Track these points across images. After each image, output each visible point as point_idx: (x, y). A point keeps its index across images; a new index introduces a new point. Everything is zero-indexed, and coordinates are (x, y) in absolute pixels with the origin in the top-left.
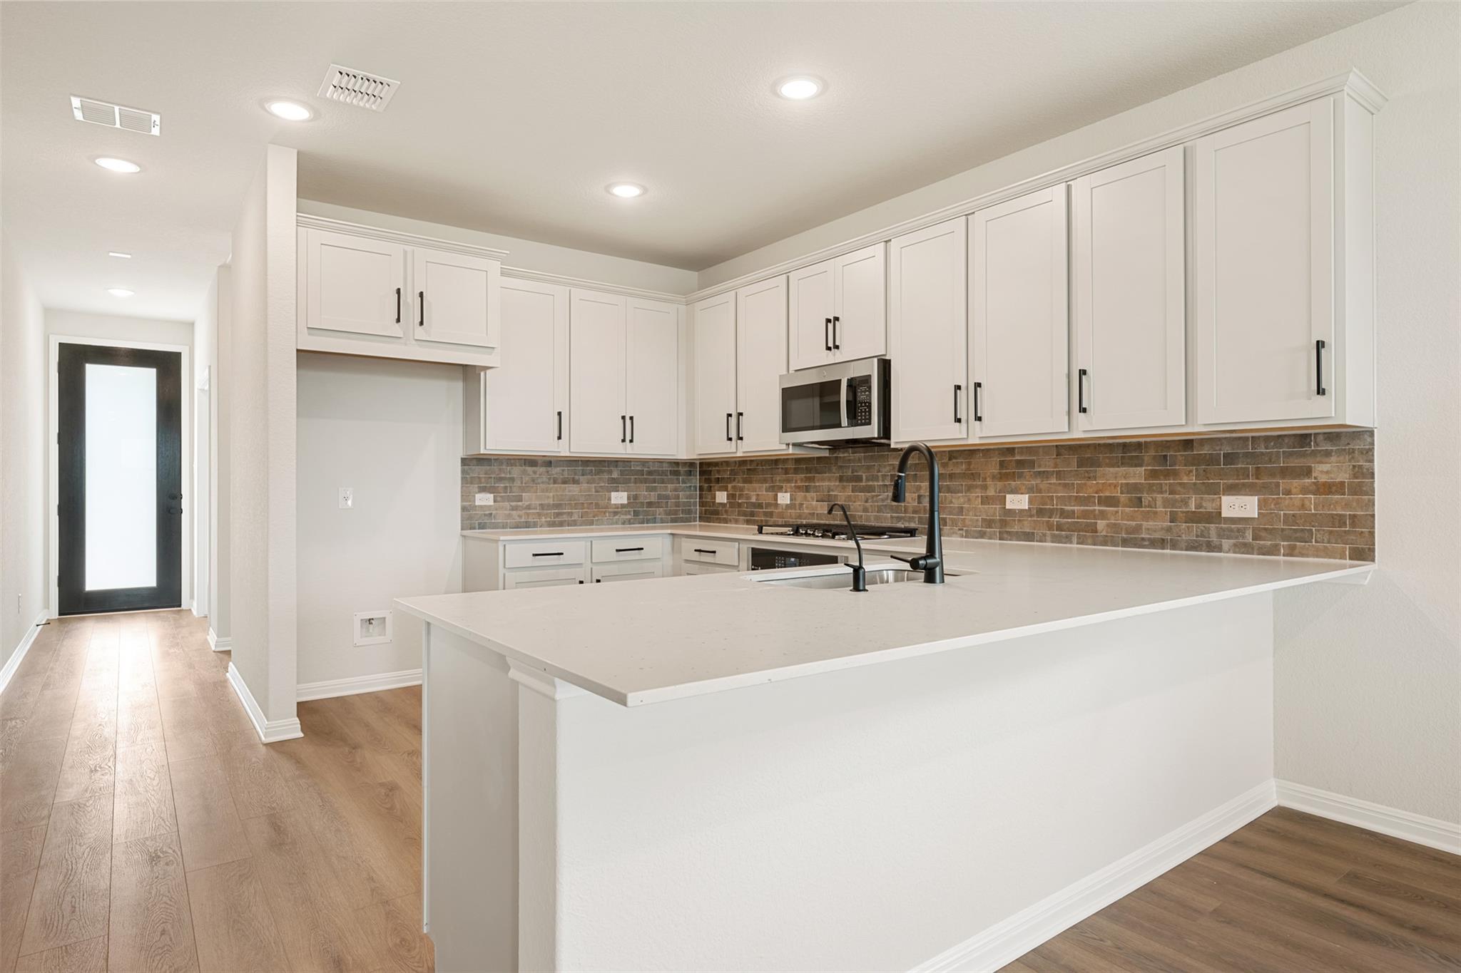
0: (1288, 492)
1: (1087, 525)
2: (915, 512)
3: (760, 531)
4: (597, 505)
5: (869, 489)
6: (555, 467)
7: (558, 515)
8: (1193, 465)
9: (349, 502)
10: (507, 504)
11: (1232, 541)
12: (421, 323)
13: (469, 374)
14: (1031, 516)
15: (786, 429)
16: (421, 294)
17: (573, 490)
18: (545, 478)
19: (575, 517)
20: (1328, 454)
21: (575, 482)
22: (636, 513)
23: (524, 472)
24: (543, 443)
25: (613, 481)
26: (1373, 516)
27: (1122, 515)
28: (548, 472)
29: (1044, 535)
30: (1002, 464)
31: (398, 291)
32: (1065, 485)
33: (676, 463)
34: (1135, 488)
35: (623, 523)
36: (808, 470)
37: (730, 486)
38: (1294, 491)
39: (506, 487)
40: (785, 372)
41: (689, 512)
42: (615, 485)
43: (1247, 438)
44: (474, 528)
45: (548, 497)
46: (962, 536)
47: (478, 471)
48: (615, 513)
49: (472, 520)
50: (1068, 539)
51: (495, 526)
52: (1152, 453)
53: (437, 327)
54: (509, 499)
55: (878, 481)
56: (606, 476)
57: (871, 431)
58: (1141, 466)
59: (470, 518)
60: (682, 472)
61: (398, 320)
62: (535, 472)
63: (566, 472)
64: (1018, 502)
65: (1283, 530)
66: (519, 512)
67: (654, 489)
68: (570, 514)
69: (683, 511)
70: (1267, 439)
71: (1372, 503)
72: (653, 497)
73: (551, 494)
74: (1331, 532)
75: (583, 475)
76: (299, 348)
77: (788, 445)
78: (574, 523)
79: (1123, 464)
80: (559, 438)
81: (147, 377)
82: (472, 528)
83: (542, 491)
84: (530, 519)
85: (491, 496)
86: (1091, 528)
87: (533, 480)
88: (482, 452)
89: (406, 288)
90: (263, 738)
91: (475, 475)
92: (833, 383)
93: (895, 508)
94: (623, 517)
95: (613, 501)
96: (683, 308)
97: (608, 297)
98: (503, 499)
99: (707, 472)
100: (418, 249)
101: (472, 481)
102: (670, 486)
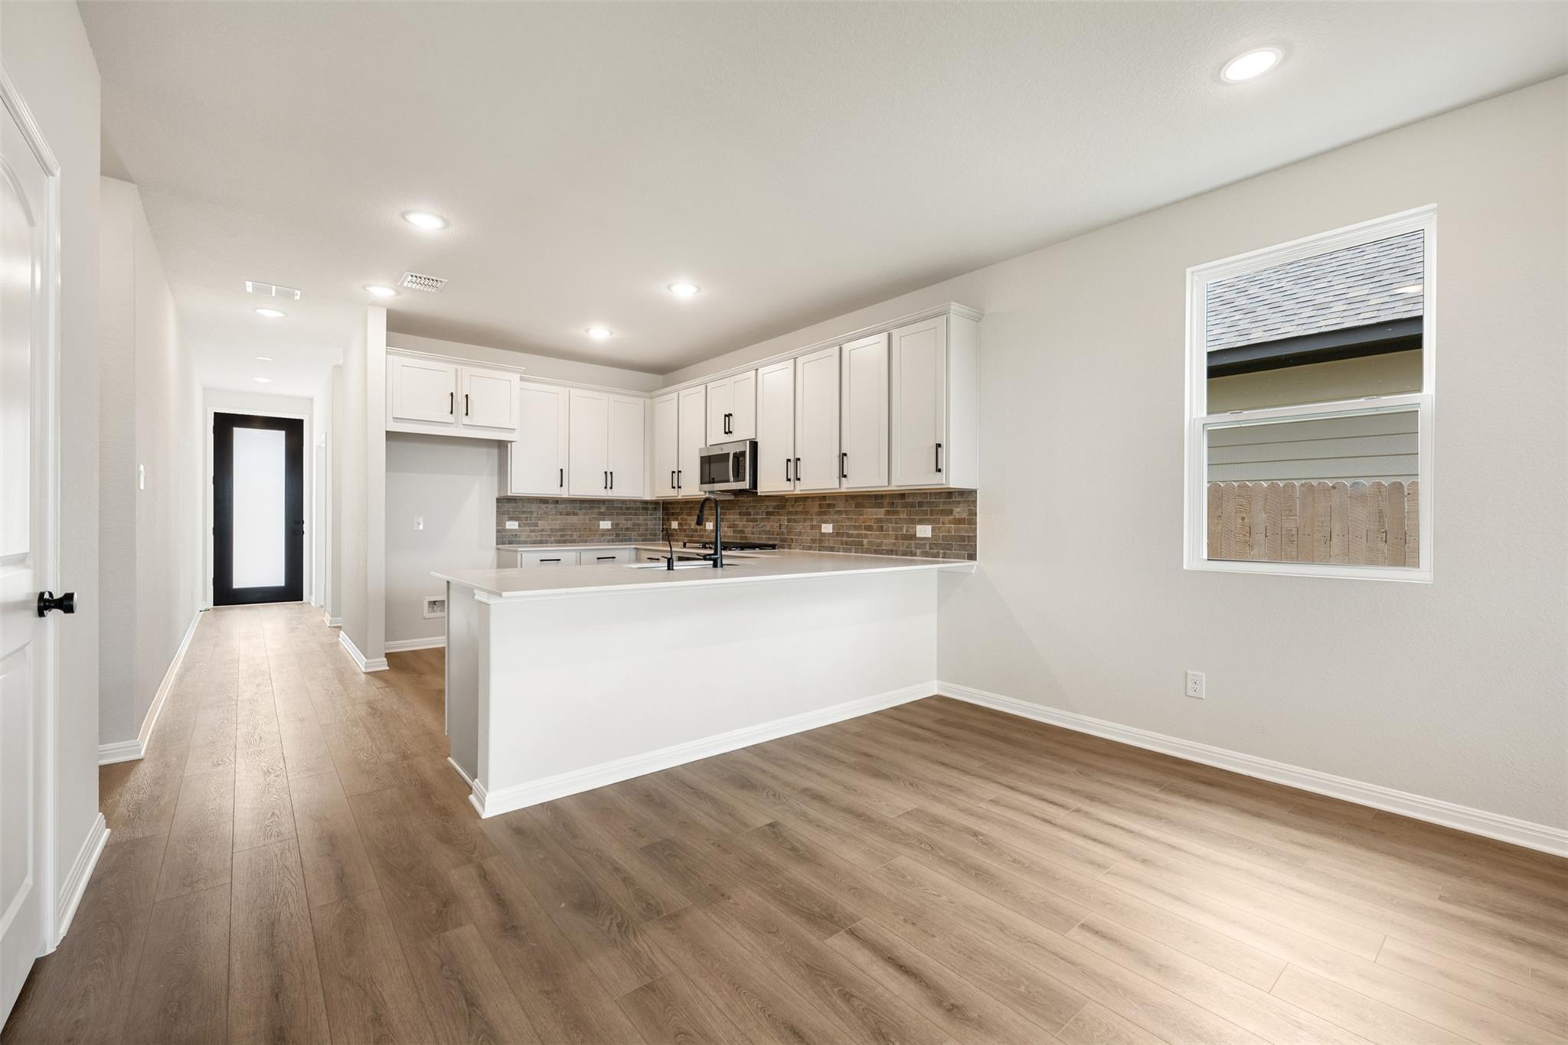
0: (943, 524)
1: (859, 542)
2: (778, 535)
3: (685, 546)
4: (590, 530)
5: (755, 520)
6: (563, 504)
7: (562, 536)
8: (905, 507)
9: (421, 527)
10: (527, 528)
11: (921, 550)
12: (467, 414)
13: (502, 446)
14: (833, 537)
15: (702, 482)
16: (467, 396)
17: (573, 519)
18: (554, 512)
19: (575, 537)
20: (959, 502)
21: (575, 514)
22: (617, 535)
23: (540, 507)
24: (551, 490)
25: (602, 514)
26: (976, 536)
27: (873, 536)
28: (556, 507)
29: (839, 548)
30: (820, 506)
31: (452, 394)
32: (849, 519)
33: (646, 502)
34: (880, 520)
35: (608, 541)
37: (680, 518)
38: (946, 522)
39: (527, 517)
40: (703, 446)
41: (655, 535)
42: (603, 516)
43: (927, 493)
44: (505, 544)
45: (556, 524)
46: (800, 549)
47: (508, 507)
48: (603, 535)
49: (504, 538)
50: (850, 551)
51: (519, 543)
52: (887, 501)
53: (478, 416)
54: (529, 525)
55: (759, 515)
56: (596, 510)
57: (745, 485)
58: (883, 508)
59: (502, 537)
60: (650, 508)
61: (452, 413)
62: (547, 508)
63: (569, 508)
64: (827, 528)
65: (941, 544)
66: (536, 533)
67: (631, 519)
68: (571, 535)
69: (651, 534)
70: (936, 494)
71: (975, 530)
72: (629, 524)
73: (558, 522)
74: (960, 545)
75: (580, 509)
76: (387, 430)
77: (705, 492)
78: (573, 542)
79: (875, 507)
80: (561, 486)
81: (279, 437)
82: (504, 543)
83: (552, 520)
84: (544, 538)
85: (517, 523)
86: (861, 544)
87: (546, 513)
88: (509, 494)
89: (457, 392)
90: (363, 670)
91: (506, 509)
92: (728, 454)
93: (768, 532)
94: (608, 538)
95: (602, 527)
96: (648, 401)
97: (596, 394)
98: (525, 525)
99: (667, 508)
100: (465, 368)
101: (504, 513)
102: (641, 518)
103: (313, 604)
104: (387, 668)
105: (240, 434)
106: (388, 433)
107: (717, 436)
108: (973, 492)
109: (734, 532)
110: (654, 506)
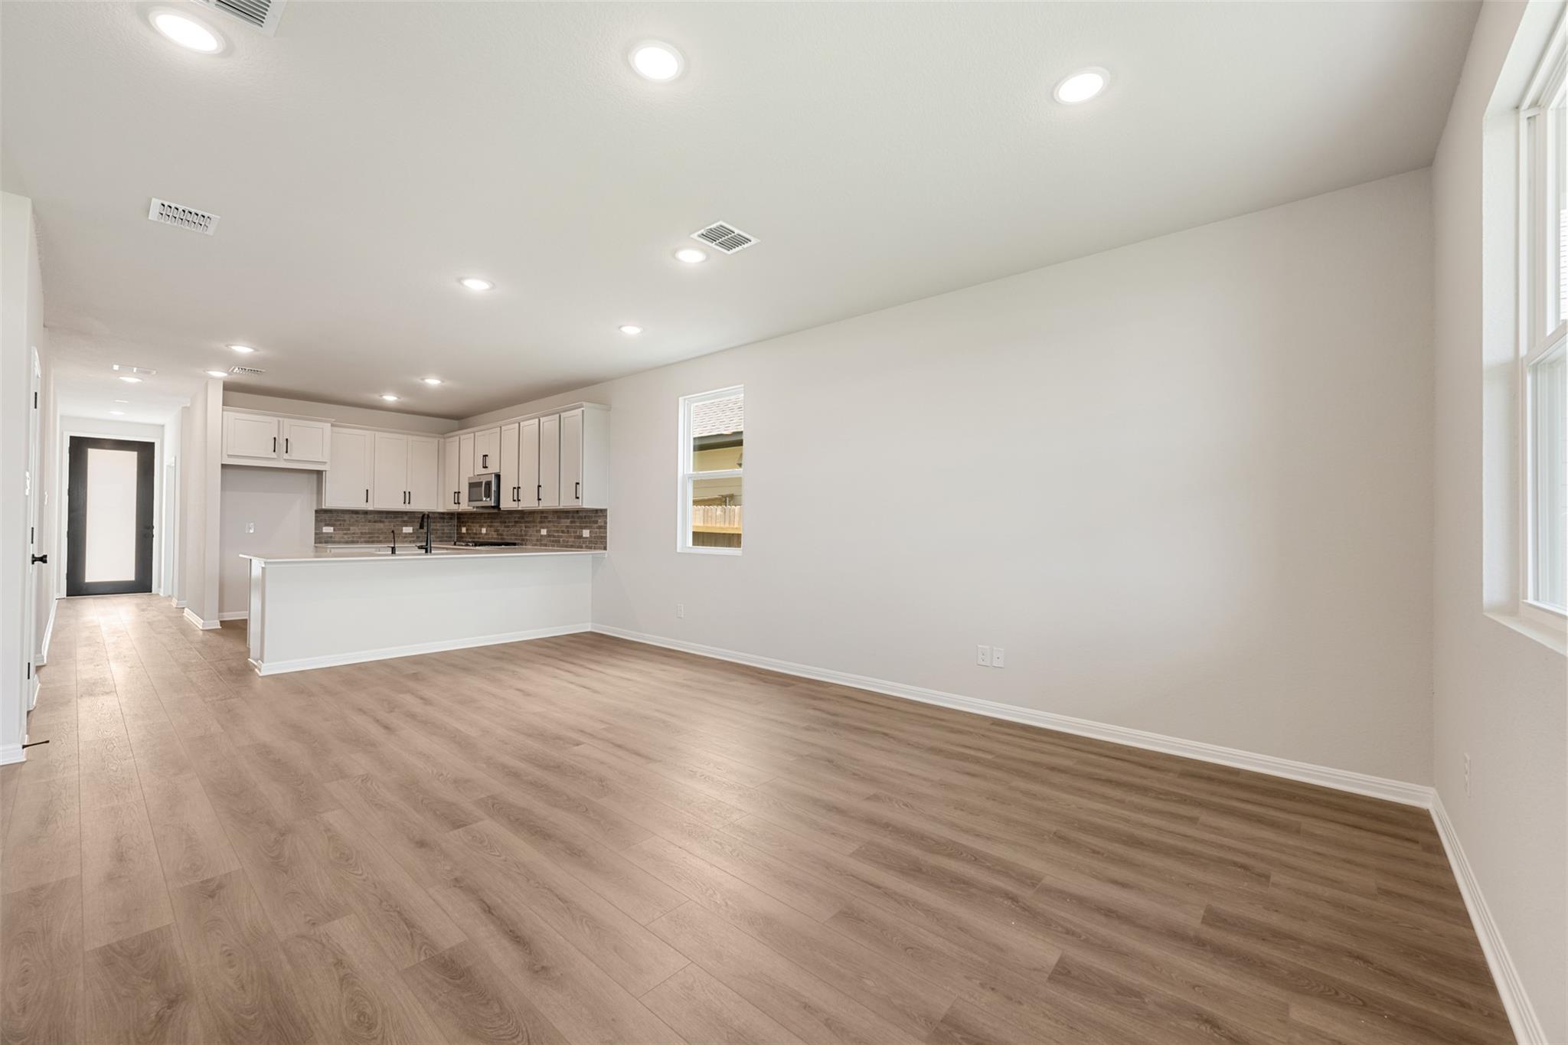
1: (558, 540)
2: (519, 536)
3: (455, 544)
4: (394, 533)
5: (508, 527)
6: (371, 514)
7: (370, 538)
8: (578, 519)
10: (341, 532)
12: (287, 452)
13: (319, 473)
14: (547, 537)
15: (470, 501)
16: (287, 440)
17: (381, 525)
18: (363, 520)
19: (381, 539)
20: (601, 516)
21: (383, 522)
22: (418, 537)
23: (352, 517)
24: (361, 505)
25: (404, 522)
26: (607, 536)
27: (564, 537)
28: (365, 517)
29: (549, 544)
30: (541, 517)
31: (275, 438)
32: (554, 526)
33: (443, 513)
34: (567, 527)
35: (410, 542)
36: (491, 518)
37: (467, 525)
38: (595, 528)
39: (340, 524)
40: (472, 475)
41: (451, 537)
43: (588, 511)
44: (322, 543)
45: (365, 529)
46: (529, 545)
47: (326, 516)
48: (405, 537)
49: (320, 539)
50: (554, 546)
51: (334, 542)
52: (570, 515)
53: (296, 453)
54: (342, 530)
55: (501, 523)
56: (400, 519)
57: (493, 502)
58: (568, 519)
59: (320, 538)
60: (446, 518)
61: (274, 451)
62: (358, 517)
63: (376, 517)
64: (544, 532)
65: (593, 541)
66: (349, 536)
68: (378, 537)
69: (447, 537)
70: (591, 511)
71: (606, 533)
73: (367, 527)
75: (386, 519)
76: (224, 463)
77: (474, 507)
78: (380, 542)
80: (368, 501)
81: (132, 457)
82: (320, 543)
83: (362, 526)
84: (355, 539)
85: (332, 528)
86: (559, 542)
87: (356, 521)
88: (323, 507)
89: (279, 437)
90: (201, 628)
91: (322, 518)
92: (482, 482)
93: (514, 535)
94: (411, 539)
95: (404, 531)
96: (442, 440)
97: (401, 436)
98: (339, 530)
99: (460, 518)
100: (286, 420)
101: (321, 521)
102: (438, 524)
103: (161, 594)
104: (220, 627)
105: (93, 454)
106: (223, 465)
107: (481, 471)
108: (606, 510)
109: (498, 534)
110: (450, 516)
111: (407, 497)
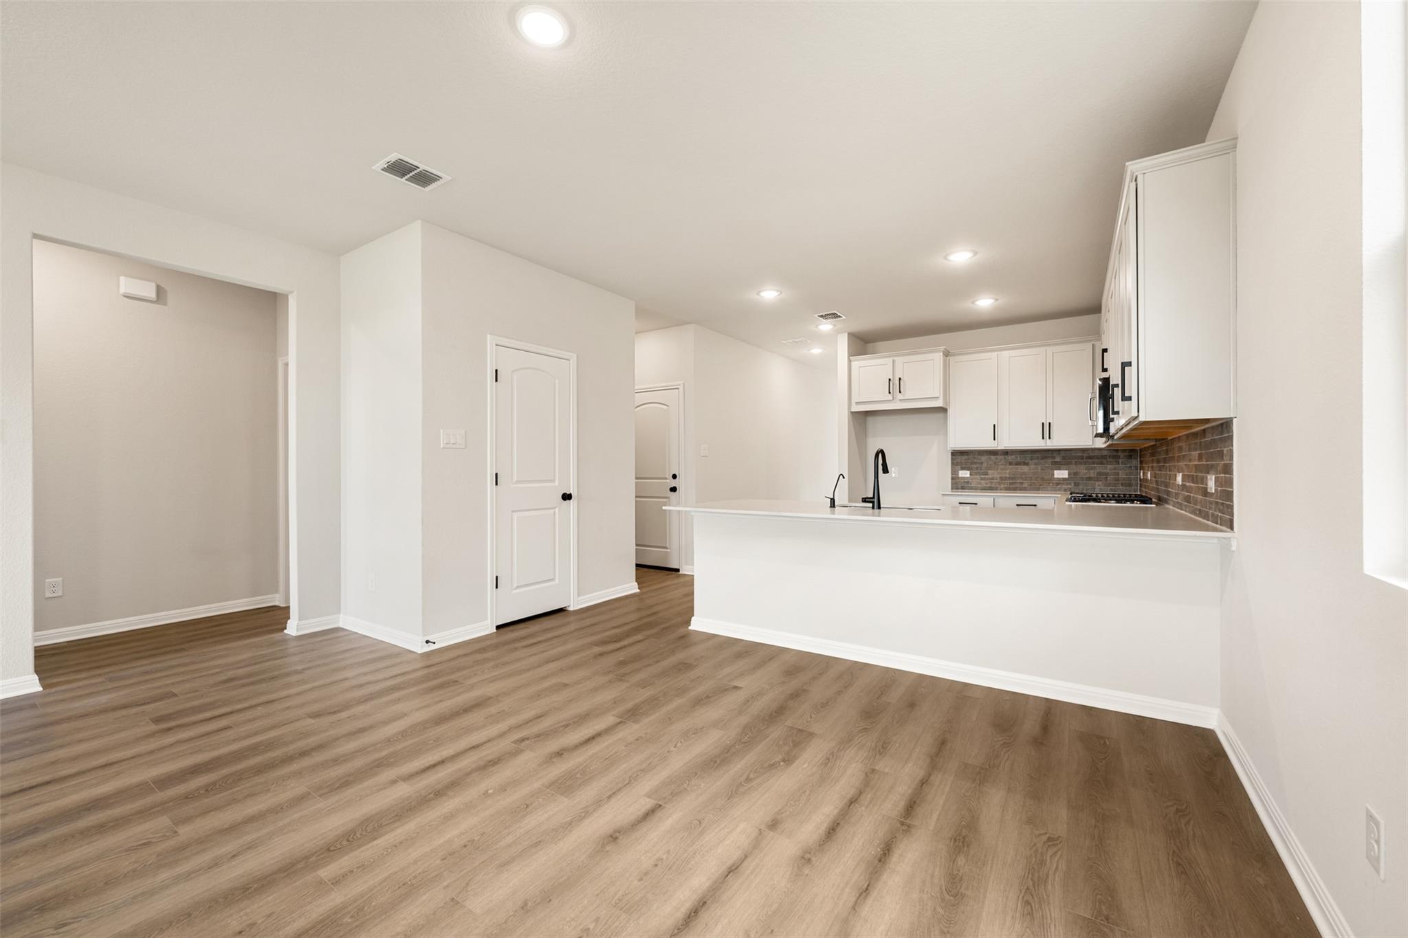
4: (1043, 479)
6: (1012, 455)
7: (1011, 484)
10: (978, 477)
12: (900, 392)
13: (940, 411)
16: (901, 379)
17: (1025, 469)
18: (1003, 462)
19: (1026, 485)
21: (1025, 464)
22: (1077, 485)
23: (989, 458)
24: (989, 444)
25: (1056, 463)
28: (1005, 458)
31: (890, 380)
33: (1116, 450)
34: (1196, 469)
38: (1220, 471)
39: (977, 468)
41: (1129, 485)
42: (1059, 466)
44: (959, 489)
45: (1006, 473)
47: (959, 459)
48: (1058, 484)
49: (958, 485)
51: (972, 488)
53: (908, 392)
54: (979, 474)
56: (1050, 460)
59: (956, 483)
60: (1122, 456)
61: (889, 393)
62: (996, 459)
63: (1020, 458)
64: (1179, 478)
66: (988, 481)
67: (1094, 468)
68: (1022, 483)
72: (1092, 474)
73: (1008, 471)
75: (1031, 459)
76: (853, 411)
78: (1025, 489)
80: (994, 439)
82: (957, 489)
83: (1001, 469)
84: (993, 486)
85: (968, 472)
87: (995, 463)
89: (892, 377)
94: (1063, 487)
95: (1056, 476)
98: (976, 474)
99: (1141, 456)
101: (957, 464)
102: (1109, 466)
106: (851, 413)
110: (1127, 454)
111: (1047, 430)
